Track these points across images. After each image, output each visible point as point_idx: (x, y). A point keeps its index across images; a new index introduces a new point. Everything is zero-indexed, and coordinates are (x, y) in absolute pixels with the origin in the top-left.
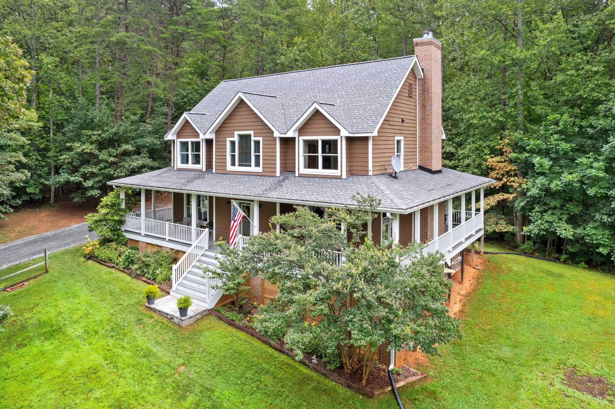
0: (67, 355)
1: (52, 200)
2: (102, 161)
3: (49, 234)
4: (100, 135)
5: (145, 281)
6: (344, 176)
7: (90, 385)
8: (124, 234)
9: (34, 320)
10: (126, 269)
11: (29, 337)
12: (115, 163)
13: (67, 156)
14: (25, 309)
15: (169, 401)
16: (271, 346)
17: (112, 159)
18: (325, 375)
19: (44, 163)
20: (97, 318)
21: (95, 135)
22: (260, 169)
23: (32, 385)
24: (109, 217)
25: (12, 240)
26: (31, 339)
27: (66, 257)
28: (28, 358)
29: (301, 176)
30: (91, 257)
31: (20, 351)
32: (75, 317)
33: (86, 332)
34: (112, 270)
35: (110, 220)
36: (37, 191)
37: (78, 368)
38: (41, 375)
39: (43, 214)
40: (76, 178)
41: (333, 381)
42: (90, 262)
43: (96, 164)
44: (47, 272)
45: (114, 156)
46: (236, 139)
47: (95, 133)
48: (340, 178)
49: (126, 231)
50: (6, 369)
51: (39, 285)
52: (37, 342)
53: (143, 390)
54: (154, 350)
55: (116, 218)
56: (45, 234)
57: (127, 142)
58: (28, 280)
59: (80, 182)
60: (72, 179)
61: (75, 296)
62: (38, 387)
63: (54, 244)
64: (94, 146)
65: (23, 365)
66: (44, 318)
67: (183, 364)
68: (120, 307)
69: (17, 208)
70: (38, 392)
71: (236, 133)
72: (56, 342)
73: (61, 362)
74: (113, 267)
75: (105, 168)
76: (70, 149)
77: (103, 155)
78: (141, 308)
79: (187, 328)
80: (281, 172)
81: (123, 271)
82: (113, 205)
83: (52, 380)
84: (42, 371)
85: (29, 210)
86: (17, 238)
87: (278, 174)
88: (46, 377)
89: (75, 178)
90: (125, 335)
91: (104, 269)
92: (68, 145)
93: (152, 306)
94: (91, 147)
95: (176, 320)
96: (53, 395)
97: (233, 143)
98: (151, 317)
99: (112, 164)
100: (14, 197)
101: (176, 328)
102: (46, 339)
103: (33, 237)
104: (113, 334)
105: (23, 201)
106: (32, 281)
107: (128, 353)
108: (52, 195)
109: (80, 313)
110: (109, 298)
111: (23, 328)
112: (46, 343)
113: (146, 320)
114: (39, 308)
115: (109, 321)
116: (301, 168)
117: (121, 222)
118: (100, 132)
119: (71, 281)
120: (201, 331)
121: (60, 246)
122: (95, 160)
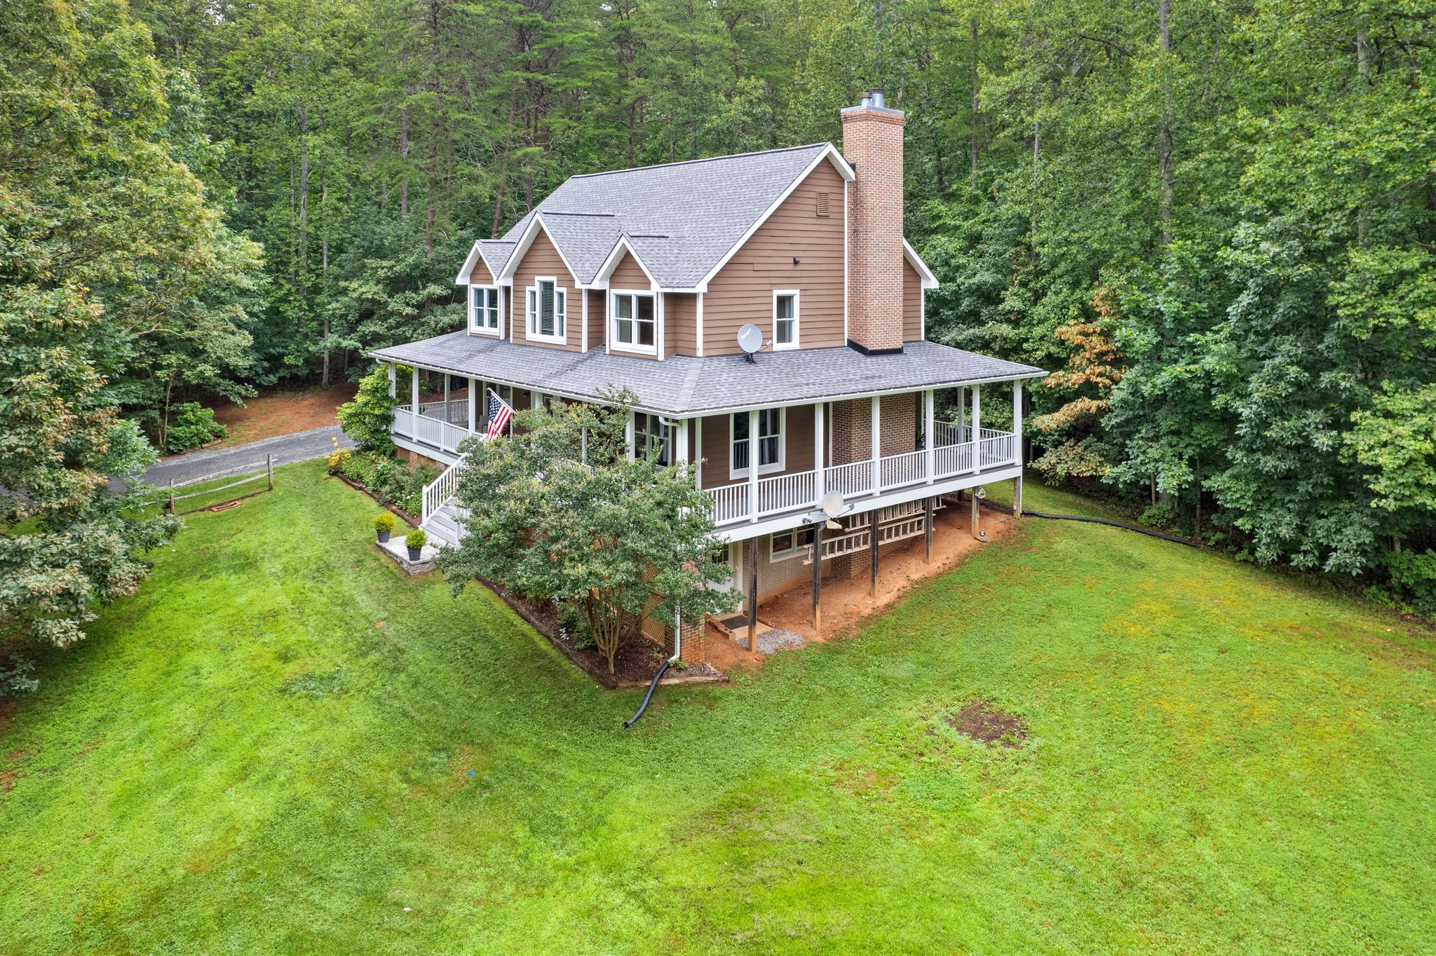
0: (252, 593)
1: (325, 379)
2: (392, 314)
3: (302, 435)
4: (391, 268)
5: (394, 512)
6: (661, 356)
7: (263, 628)
8: (393, 438)
9: (230, 550)
10: (375, 494)
11: (217, 568)
12: (414, 317)
13: (338, 305)
14: (224, 535)
15: (346, 656)
16: (517, 612)
17: (409, 310)
18: (567, 654)
19: (312, 315)
20: (306, 554)
21: (384, 267)
22: (562, 340)
23: (202, 621)
24: (368, 409)
25: (248, 441)
26: (217, 570)
27: (306, 470)
28: (206, 591)
29: (614, 354)
30: (336, 472)
31: (201, 583)
32: (279, 550)
33: (286, 570)
34: (359, 493)
35: (369, 414)
36: (300, 363)
37: (257, 609)
38: (214, 611)
39: (305, 403)
40: (352, 342)
41: (575, 663)
42: (335, 480)
43: (384, 319)
44: (271, 489)
45: (413, 306)
46: (537, 288)
47: (385, 263)
48: (654, 359)
49: (397, 434)
50: (179, 600)
51: (254, 506)
52: (224, 575)
53: (322, 641)
54: (358, 599)
55: (377, 412)
56: (295, 435)
57: (436, 281)
58: (242, 498)
59: (356, 349)
60: (345, 343)
61: (292, 524)
62: (206, 623)
63: (300, 450)
64: (380, 286)
65: (199, 597)
66: (241, 547)
67: (385, 619)
68: (342, 543)
69: (266, 391)
70: (205, 627)
71: (538, 278)
72: (244, 577)
73: (241, 600)
74: (360, 489)
75: (398, 325)
76: (344, 292)
77: (395, 304)
78: (369, 547)
79: (416, 576)
80: (589, 348)
81: (371, 495)
82: (375, 391)
83: (224, 617)
84: (217, 607)
85: (288, 394)
86: (256, 439)
87: (584, 349)
88: (219, 613)
89: (349, 343)
90: (330, 577)
91: (349, 490)
92: (343, 284)
93: (383, 545)
94: (375, 289)
95: (405, 565)
96: (220, 633)
97: (534, 293)
98: (376, 559)
99: (409, 319)
100: (267, 372)
101: (402, 576)
102: (235, 572)
103: (277, 439)
104: (316, 574)
105: (280, 378)
106: (247, 500)
107: (324, 600)
108: (326, 370)
109: (287, 546)
110: (334, 529)
111: (215, 557)
112: (233, 577)
113: (370, 563)
114: (240, 536)
115: (320, 559)
116: (613, 341)
117: (388, 419)
118: (393, 262)
119: (296, 504)
120: (433, 583)
121: (307, 455)
122: (382, 312)
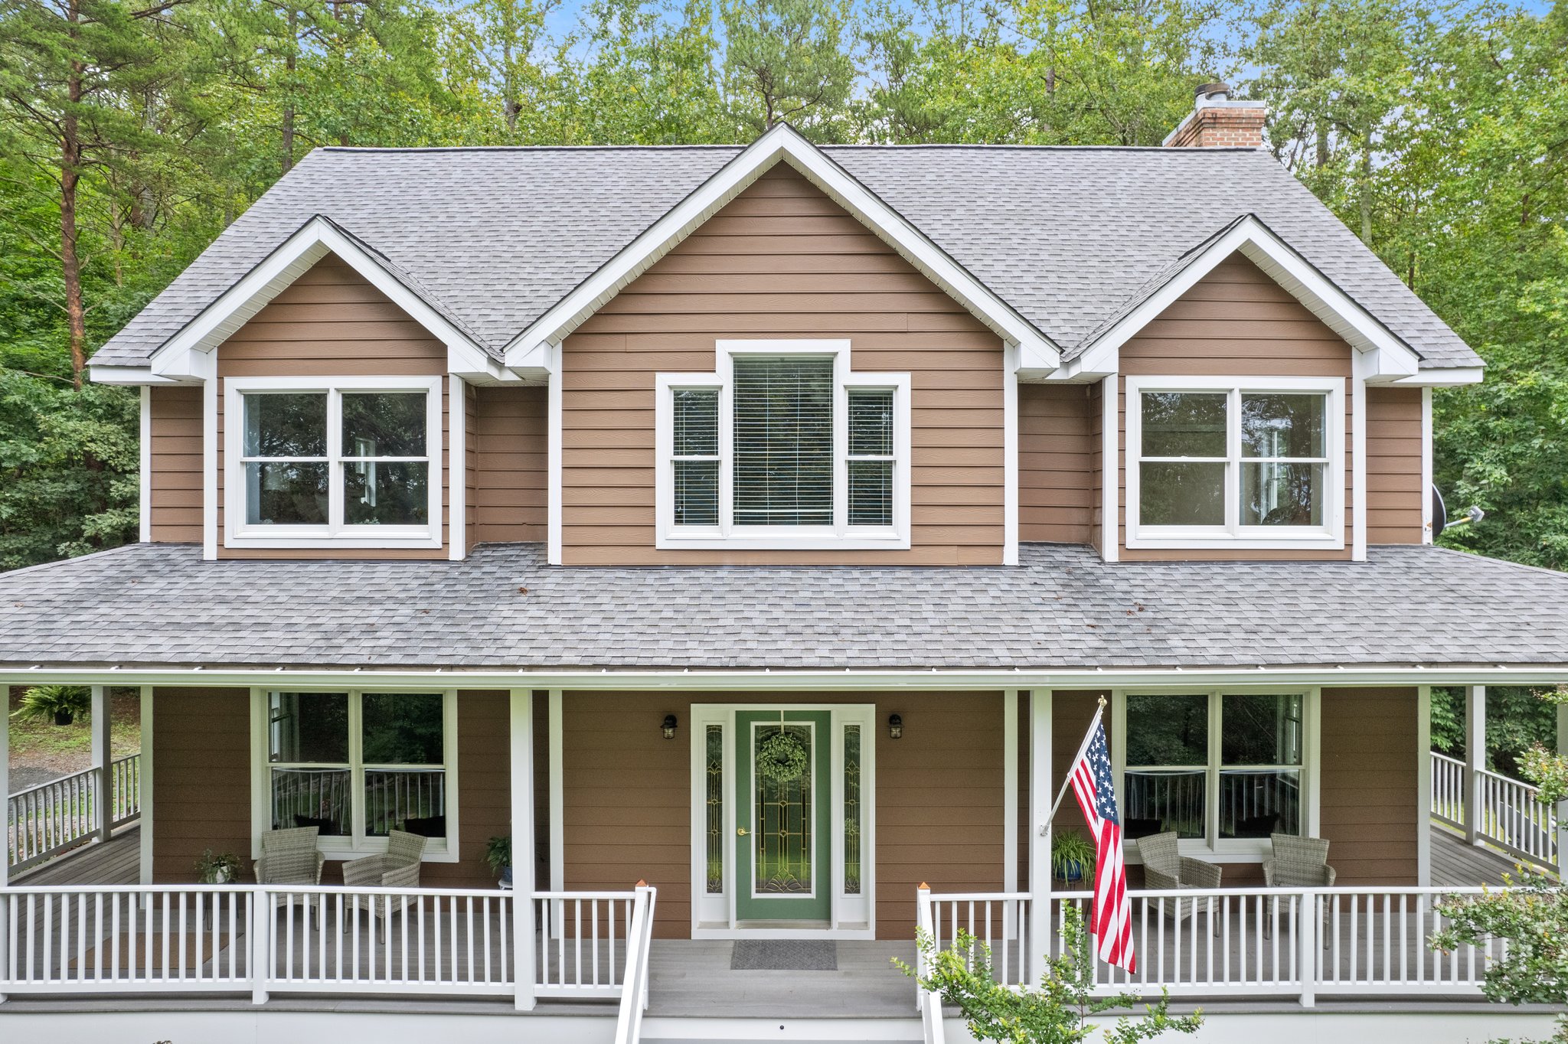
6: (1360, 553)
22: (896, 534)
29: (1131, 557)
46: (721, 380)
71: (726, 349)
87: (1012, 555)
97: (698, 402)
